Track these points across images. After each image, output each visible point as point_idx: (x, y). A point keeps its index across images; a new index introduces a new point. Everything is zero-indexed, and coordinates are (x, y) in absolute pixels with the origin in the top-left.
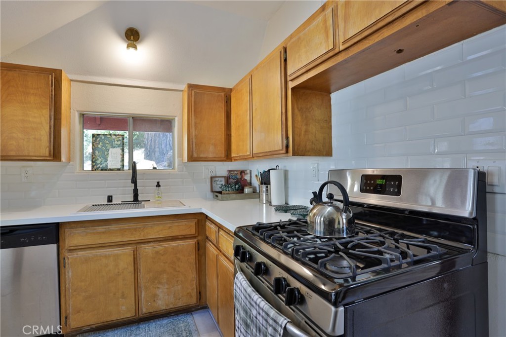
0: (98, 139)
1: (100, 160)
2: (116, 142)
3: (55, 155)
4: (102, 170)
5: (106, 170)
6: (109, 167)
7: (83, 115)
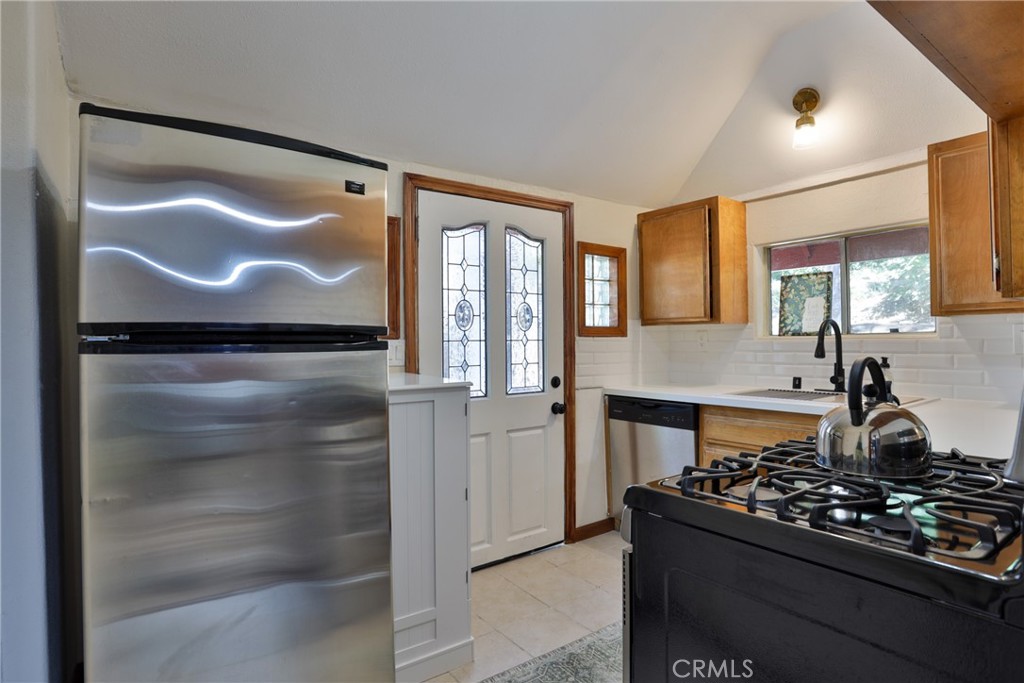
0: (789, 285)
1: (791, 318)
2: (817, 287)
3: (713, 314)
4: (793, 335)
5: (799, 335)
6: (804, 331)
7: (770, 249)
